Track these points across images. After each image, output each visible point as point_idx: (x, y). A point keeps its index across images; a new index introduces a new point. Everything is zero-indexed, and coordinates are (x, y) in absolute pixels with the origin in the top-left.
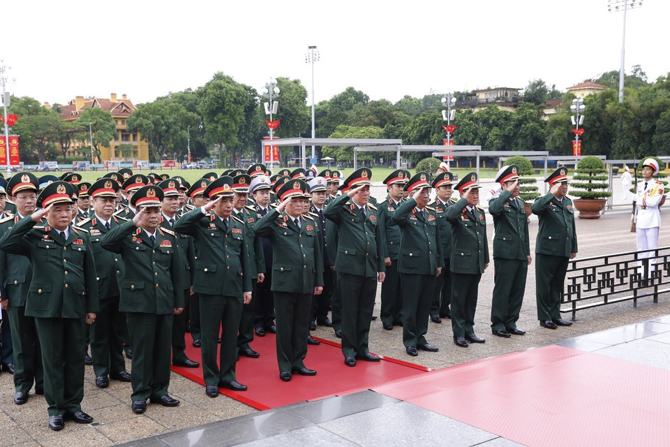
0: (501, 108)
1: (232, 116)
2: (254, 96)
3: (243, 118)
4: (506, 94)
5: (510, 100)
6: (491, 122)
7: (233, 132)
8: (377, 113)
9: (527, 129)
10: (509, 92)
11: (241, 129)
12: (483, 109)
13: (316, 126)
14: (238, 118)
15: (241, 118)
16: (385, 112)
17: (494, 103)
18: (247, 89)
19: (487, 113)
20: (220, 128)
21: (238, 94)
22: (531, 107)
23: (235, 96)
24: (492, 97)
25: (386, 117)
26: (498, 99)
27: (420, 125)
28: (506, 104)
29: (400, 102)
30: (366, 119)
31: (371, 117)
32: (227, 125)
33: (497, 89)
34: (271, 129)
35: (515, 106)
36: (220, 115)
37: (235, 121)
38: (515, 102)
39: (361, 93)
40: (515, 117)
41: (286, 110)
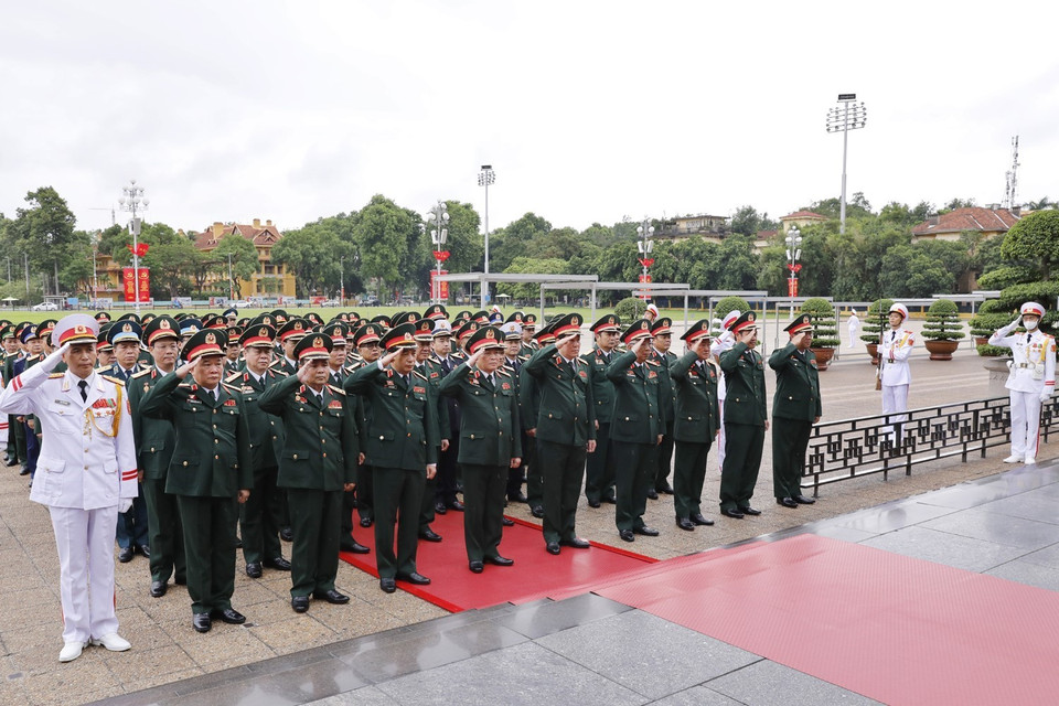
0: (705, 240)
1: (393, 246)
2: (417, 222)
3: (406, 248)
4: (711, 223)
5: (716, 230)
6: (693, 254)
7: (394, 264)
8: (561, 243)
9: (736, 263)
10: (714, 221)
11: (402, 260)
12: (684, 240)
13: (490, 258)
14: (399, 249)
15: (403, 247)
16: (570, 242)
17: (697, 233)
18: (410, 214)
19: (690, 244)
20: (378, 260)
21: (400, 221)
22: (741, 239)
23: (396, 222)
24: (695, 227)
25: (570, 248)
26: (701, 228)
27: (612, 257)
28: (711, 234)
29: (587, 231)
30: (548, 250)
31: (553, 247)
32: (387, 256)
33: (700, 218)
34: (439, 261)
35: (721, 237)
36: (379, 244)
37: (396, 252)
38: (722, 233)
39: (542, 219)
40: (721, 250)
41: (455, 239)
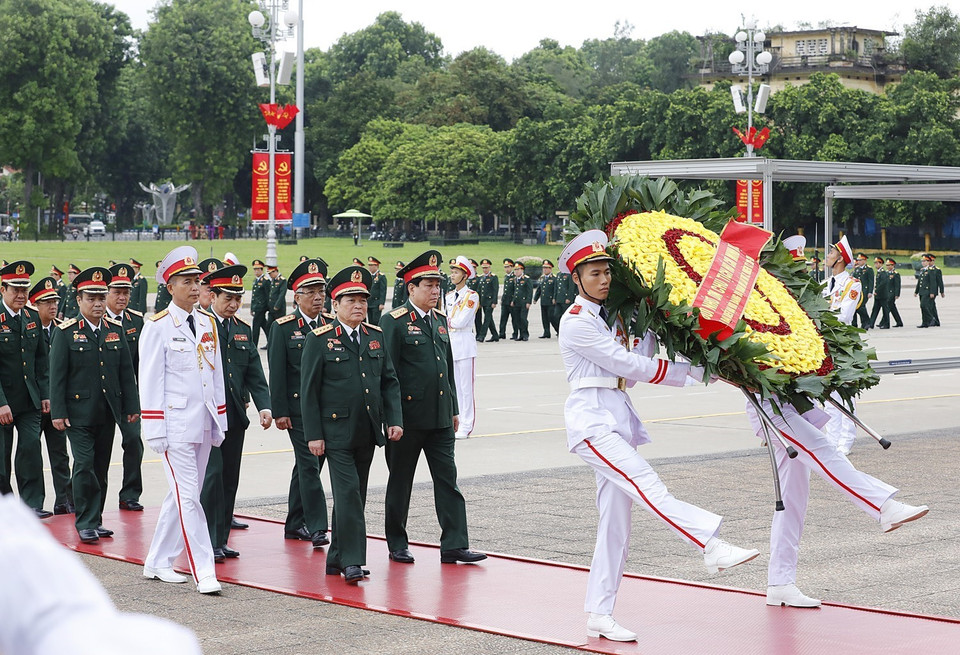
0: (850, 85)
1: (65, 91)
2: (121, 33)
3: (95, 95)
4: (855, 45)
5: (867, 62)
6: (822, 118)
7: (66, 134)
8: (478, 87)
9: (925, 143)
10: (860, 41)
11: (86, 126)
12: (797, 84)
13: (306, 122)
14: (80, 97)
15: (87, 95)
16: (502, 86)
17: (825, 67)
18: (107, 13)
19: (812, 95)
20: (29, 124)
21: (83, 29)
22: (931, 86)
23: (74, 33)
24: (818, 53)
25: (504, 100)
26: (834, 57)
27: (620, 124)
28: (856, 71)
30: (450, 104)
31: (462, 97)
32: (50, 114)
33: (833, 32)
34: (272, 128)
35: (881, 80)
36: (32, 86)
37: (73, 105)
38: (881, 68)
39: (418, 29)
40: (890, 109)
41: (218, 74)
